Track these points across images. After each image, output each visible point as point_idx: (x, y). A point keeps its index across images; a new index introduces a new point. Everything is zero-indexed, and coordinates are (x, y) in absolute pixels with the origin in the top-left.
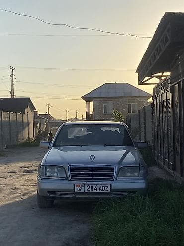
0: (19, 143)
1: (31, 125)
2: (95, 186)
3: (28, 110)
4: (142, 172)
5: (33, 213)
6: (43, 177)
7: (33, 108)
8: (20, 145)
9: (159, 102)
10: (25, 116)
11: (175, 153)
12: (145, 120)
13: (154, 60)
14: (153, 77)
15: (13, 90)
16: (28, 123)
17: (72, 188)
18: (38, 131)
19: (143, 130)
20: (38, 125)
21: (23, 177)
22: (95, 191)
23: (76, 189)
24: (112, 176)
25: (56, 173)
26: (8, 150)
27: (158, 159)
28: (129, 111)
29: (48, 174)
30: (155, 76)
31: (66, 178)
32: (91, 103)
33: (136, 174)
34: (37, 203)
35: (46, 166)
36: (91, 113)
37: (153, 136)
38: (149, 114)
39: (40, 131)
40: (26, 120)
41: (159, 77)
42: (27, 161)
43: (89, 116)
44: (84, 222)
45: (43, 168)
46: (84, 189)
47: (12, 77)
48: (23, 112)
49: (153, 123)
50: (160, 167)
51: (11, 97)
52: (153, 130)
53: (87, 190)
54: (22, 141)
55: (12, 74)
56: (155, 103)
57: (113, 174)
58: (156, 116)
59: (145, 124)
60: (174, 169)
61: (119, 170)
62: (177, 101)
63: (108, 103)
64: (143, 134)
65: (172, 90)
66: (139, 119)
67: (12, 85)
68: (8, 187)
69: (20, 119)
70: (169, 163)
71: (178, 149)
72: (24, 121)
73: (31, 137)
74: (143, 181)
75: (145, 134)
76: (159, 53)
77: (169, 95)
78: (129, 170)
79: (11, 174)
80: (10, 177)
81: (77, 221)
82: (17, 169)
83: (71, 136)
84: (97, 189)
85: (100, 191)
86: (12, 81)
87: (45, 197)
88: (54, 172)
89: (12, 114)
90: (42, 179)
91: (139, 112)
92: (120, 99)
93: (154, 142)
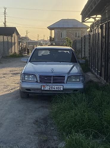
0: (9, 55)
1: (16, 44)
2: (53, 87)
3: (14, 35)
4: (81, 78)
5: (17, 101)
6: (23, 80)
7: (18, 34)
8: (10, 56)
9: (94, 34)
10: (13, 38)
11: (102, 66)
12: (85, 43)
13: (92, 9)
14: (91, 17)
15: (5, 22)
16: (15, 43)
17: (40, 87)
18: (20, 48)
19: (83, 50)
20: (21, 43)
21: (11, 77)
22: (53, 89)
23: (42, 88)
24: (64, 81)
25: (31, 78)
26: (2, 59)
27: (91, 68)
28: (76, 37)
29: (26, 79)
30: (92, 18)
31: (37, 82)
32: (53, 31)
33: (78, 80)
34: (19, 95)
35: (25, 74)
36: (53, 37)
37: (89, 54)
38: (87, 41)
39: (22, 48)
40: (13, 41)
41: (95, 18)
42: (14, 67)
43: (51, 39)
44: (46, 108)
45: (23, 75)
46: (47, 88)
47: (5, 14)
48: (12, 36)
49: (90, 46)
50: (92, 73)
51: (4, 26)
52: (89, 50)
53: (49, 89)
54: (11, 54)
55: (5, 12)
56: (91, 34)
57: (65, 79)
58: (91, 42)
59: (85, 46)
60: (101, 75)
61: (68, 77)
62: (104, 35)
63: (63, 31)
64: (83, 53)
65: (102, 28)
66: (82, 42)
67: (5, 19)
68: (3, 84)
69: (10, 41)
70: (98, 71)
71: (104, 64)
72: (12, 42)
73: (17, 51)
74: (82, 84)
75: (85, 52)
76: (94, 5)
77: (100, 31)
78: (74, 77)
79: (5, 75)
80: (4, 77)
81: (43, 107)
82: (8, 72)
83: (40, 55)
84: (55, 89)
85: (57, 90)
86: (5, 16)
87: (24, 92)
88: (30, 78)
89: (5, 37)
90: (23, 82)
91: (82, 39)
92: (71, 29)
93: (89, 58)
